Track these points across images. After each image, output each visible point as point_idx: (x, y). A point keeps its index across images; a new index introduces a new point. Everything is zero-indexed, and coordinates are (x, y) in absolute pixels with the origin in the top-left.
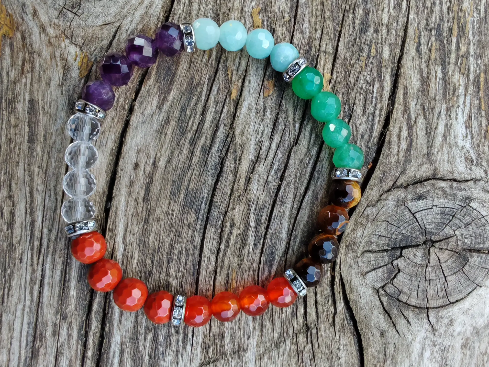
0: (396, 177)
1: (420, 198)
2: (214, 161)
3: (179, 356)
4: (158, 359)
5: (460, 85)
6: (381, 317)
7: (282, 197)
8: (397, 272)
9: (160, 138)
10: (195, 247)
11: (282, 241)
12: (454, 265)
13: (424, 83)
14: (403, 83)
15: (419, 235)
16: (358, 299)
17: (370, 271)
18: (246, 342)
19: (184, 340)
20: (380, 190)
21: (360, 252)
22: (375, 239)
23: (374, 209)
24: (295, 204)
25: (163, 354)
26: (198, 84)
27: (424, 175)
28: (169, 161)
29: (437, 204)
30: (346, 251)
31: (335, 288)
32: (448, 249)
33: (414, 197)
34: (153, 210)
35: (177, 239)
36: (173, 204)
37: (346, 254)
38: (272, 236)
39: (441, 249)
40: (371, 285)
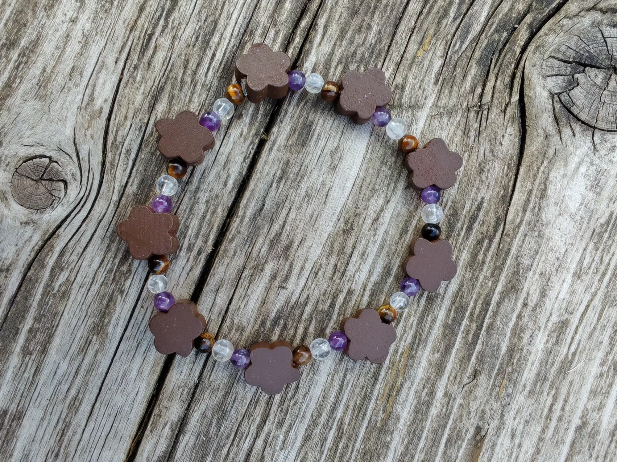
6: (550, 120)
8: (576, 85)
10: (401, 4)
11: (479, 23)
15: (606, 58)
17: (552, 76)
18: (423, 101)
20: (580, 7)
21: (546, 56)
23: (570, 22)
30: (534, 50)
31: (515, 80)
33: (610, 23)
37: (534, 53)
40: (548, 88)
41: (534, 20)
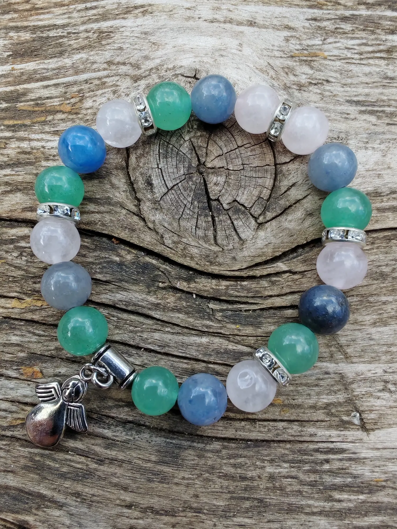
0: (127, 213)
1: (149, 184)
2: (121, 433)
3: (356, 457)
4: (362, 483)
5: (19, 147)
6: (290, 218)
7: (159, 346)
8: (236, 204)
9: (98, 502)
10: (225, 448)
11: (211, 342)
12: (224, 139)
13: (17, 189)
14: (19, 213)
15: (192, 181)
16: (271, 246)
17: (238, 234)
18: (333, 376)
19: (337, 452)
20: (144, 231)
21: (216, 249)
22: (200, 233)
23: (166, 236)
24: (167, 329)
25: (355, 477)
26: (31, 460)
27: (124, 181)
28: (125, 489)
29: (156, 163)
30: (216, 265)
31: (261, 274)
32: (206, 146)
33: (149, 191)
34: (184, 503)
35: (218, 471)
36: (176, 479)
37: (220, 265)
38: (205, 355)
39: (207, 154)
40: (254, 233)
41: (180, 278)
